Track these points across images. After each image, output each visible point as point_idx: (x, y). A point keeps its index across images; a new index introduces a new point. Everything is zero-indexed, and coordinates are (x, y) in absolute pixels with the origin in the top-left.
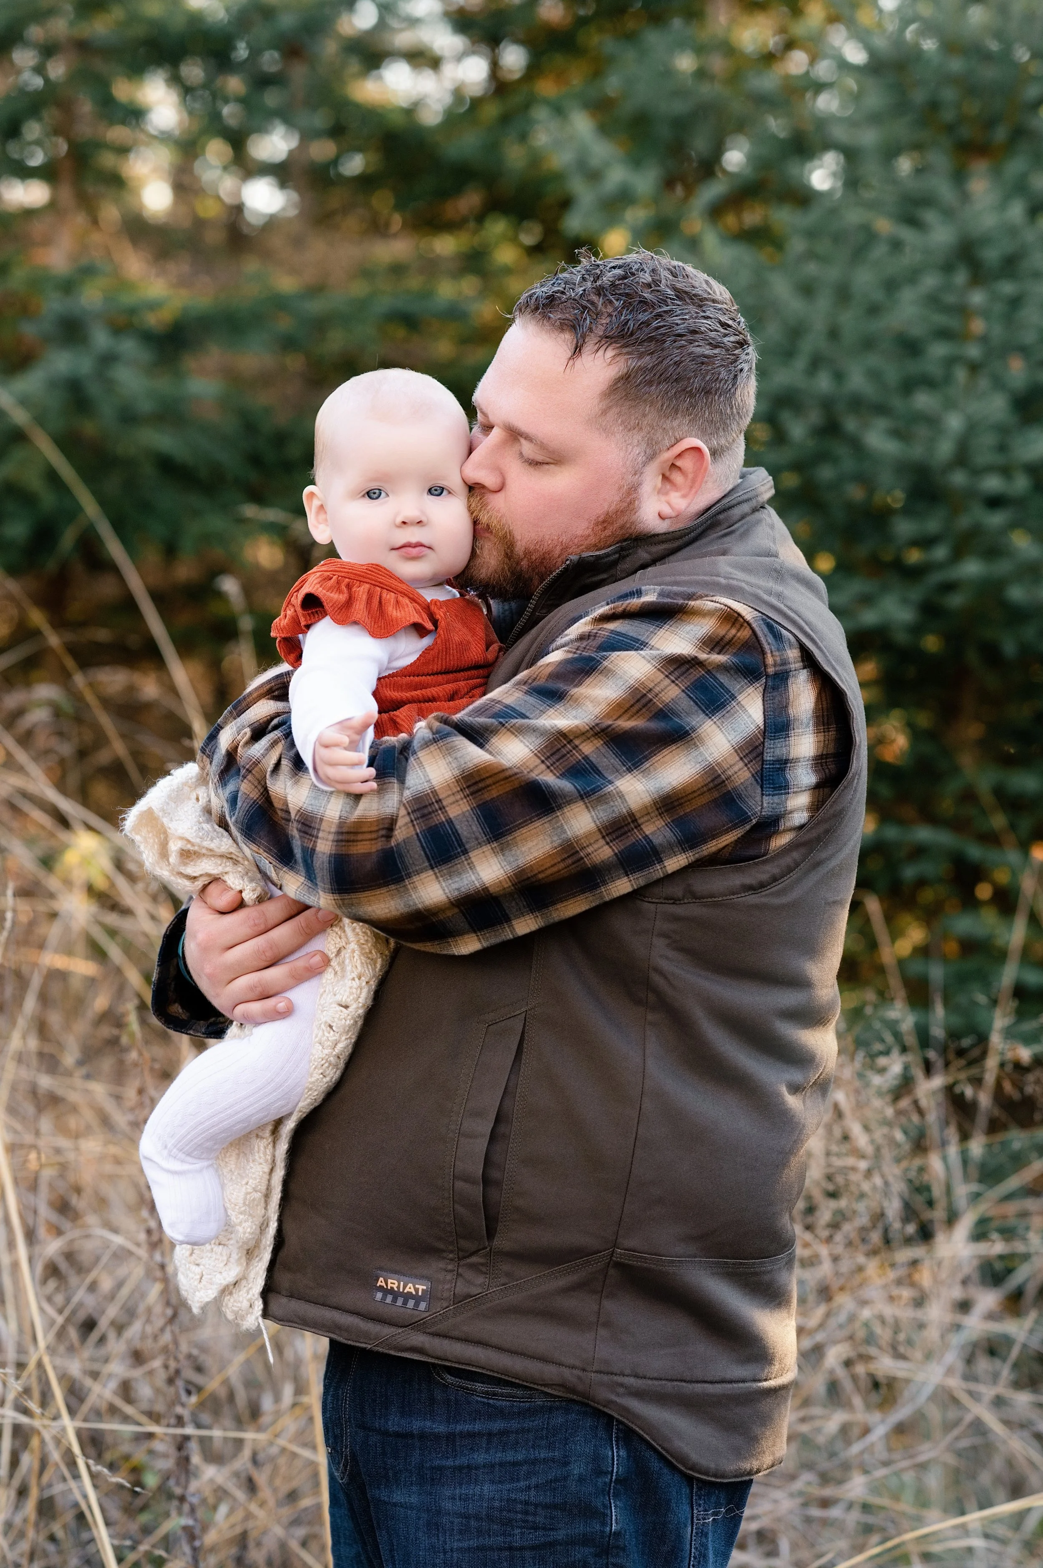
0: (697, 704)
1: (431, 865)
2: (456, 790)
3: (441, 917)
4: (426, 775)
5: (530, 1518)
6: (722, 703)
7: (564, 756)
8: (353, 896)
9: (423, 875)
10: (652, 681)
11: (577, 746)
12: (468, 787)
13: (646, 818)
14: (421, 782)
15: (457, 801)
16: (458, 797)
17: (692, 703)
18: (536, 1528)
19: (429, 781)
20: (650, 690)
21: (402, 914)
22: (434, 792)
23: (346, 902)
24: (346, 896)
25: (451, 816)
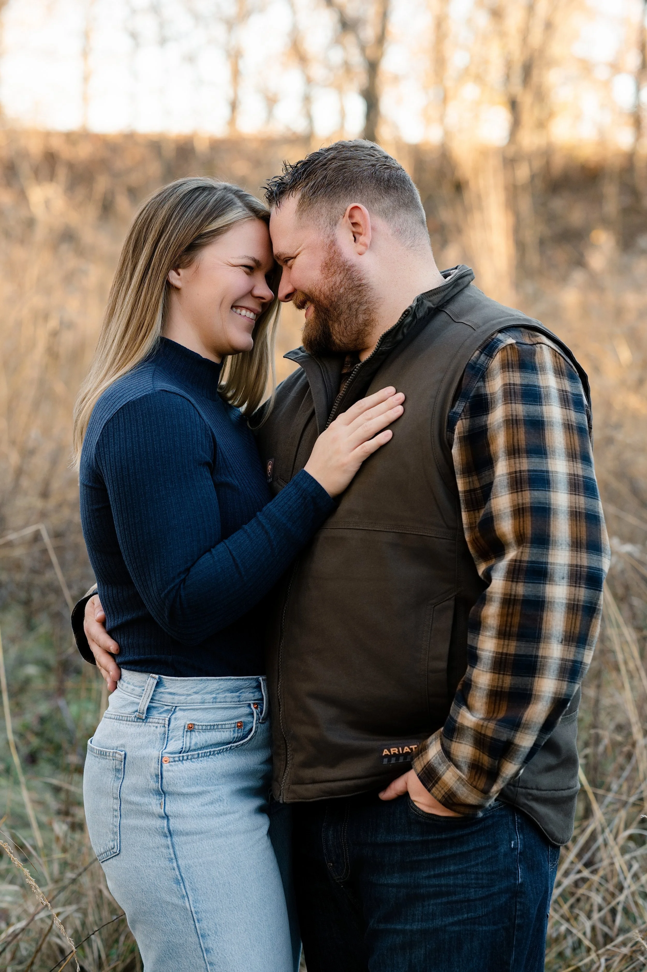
2: (576, 554)
5: (480, 882)
14: (563, 569)
18: (482, 887)
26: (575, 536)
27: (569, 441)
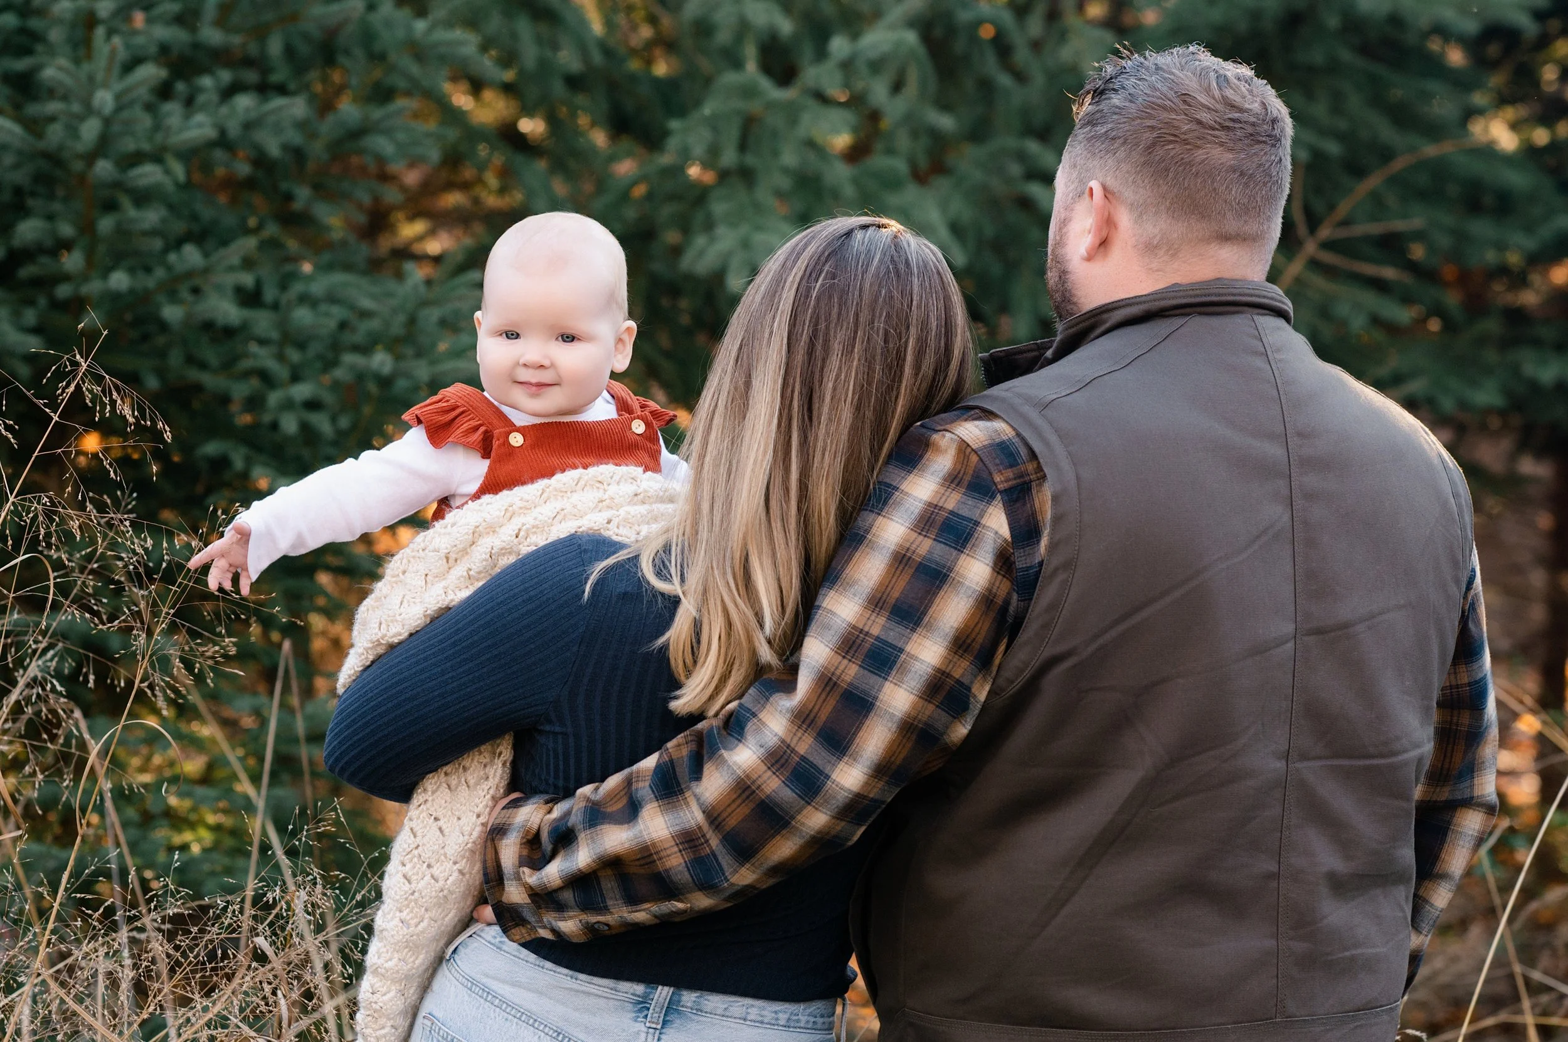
0: (947, 544)
1: (807, 802)
3: (833, 832)
4: (771, 731)
6: (969, 533)
7: (860, 645)
8: (758, 856)
9: (805, 812)
10: (908, 541)
11: (868, 632)
12: (803, 722)
13: (951, 666)
15: (800, 738)
16: (799, 734)
17: (943, 546)
19: (776, 735)
20: (908, 549)
21: (801, 846)
22: (783, 741)
23: (756, 864)
24: (753, 860)
25: (802, 753)
26: (811, 707)
27: (888, 580)
